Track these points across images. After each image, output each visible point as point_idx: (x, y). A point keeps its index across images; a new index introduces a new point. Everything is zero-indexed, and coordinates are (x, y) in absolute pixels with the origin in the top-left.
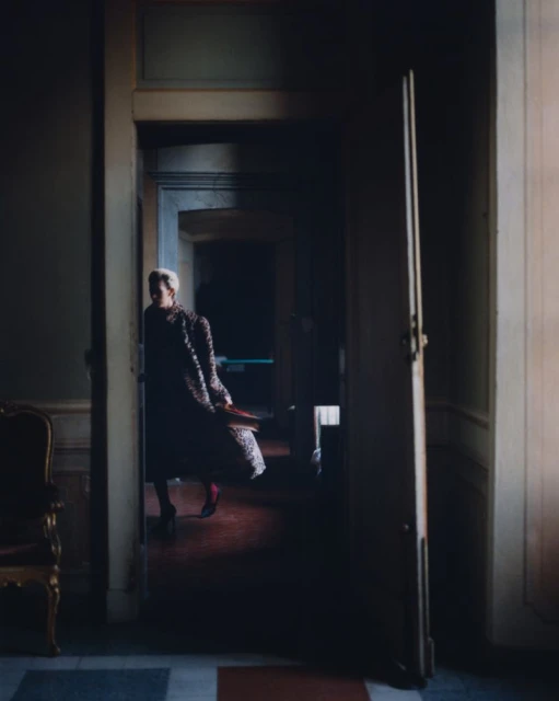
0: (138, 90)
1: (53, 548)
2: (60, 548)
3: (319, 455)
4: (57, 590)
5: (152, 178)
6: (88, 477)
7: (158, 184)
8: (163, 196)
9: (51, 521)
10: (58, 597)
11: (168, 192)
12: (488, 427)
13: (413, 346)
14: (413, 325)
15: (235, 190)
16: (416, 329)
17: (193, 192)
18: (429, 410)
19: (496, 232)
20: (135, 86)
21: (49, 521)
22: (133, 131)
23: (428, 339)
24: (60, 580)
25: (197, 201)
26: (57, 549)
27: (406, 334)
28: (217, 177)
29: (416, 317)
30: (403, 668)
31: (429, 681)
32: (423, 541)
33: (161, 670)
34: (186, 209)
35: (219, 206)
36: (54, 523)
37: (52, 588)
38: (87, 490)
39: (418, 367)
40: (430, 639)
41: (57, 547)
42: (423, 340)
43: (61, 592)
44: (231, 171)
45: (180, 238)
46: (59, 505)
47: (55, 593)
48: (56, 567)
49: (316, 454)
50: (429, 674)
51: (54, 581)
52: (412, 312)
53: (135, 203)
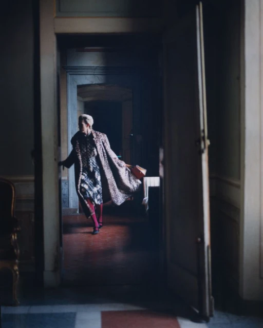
0: (57, 17)
1: (15, 251)
2: (19, 251)
3: (147, 201)
4: (18, 273)
5: (64, 69)
6: (33, 214)
7: (67, 72)
8: (69, 78)
9: (14, 237)
10: (18, 276)
11: (72, 76)
12: (240, 187)
13: (203, 146)
14: (202, 134)
15: (104, 75)
16: (204, 137)
17: (84, 76)
18: (211, 178)
19: (244, 86)
20: (55, 15)
21: (13, 237)
22: (54, 39)
23: (210, 142)
24: (19, 267)
25: (86, 80)
26: (17, 251)
27: (199, 140)
28: (95, 68)
29: (204, 131)
30: (198, 311)
31: (211, 319)
32: (208, 247)
33: (71, 313)
34: (81, 84)
35: (97, 83)
36: (16, 238)
37: (15, 271)
38: (33, 220)
39: (205, 157)
40: (212, 297)
41: (17, 250)
42: (208, 142)
43: (20, 273)
44: (102, 66)
45: (78, 100)
46: (18, 229)
47: (16, 275)
48: (17, 261)
49: (145, 200)
50: (211, 315)
51: (16, 268)
52: (202, 128)
53: (56, 74)
